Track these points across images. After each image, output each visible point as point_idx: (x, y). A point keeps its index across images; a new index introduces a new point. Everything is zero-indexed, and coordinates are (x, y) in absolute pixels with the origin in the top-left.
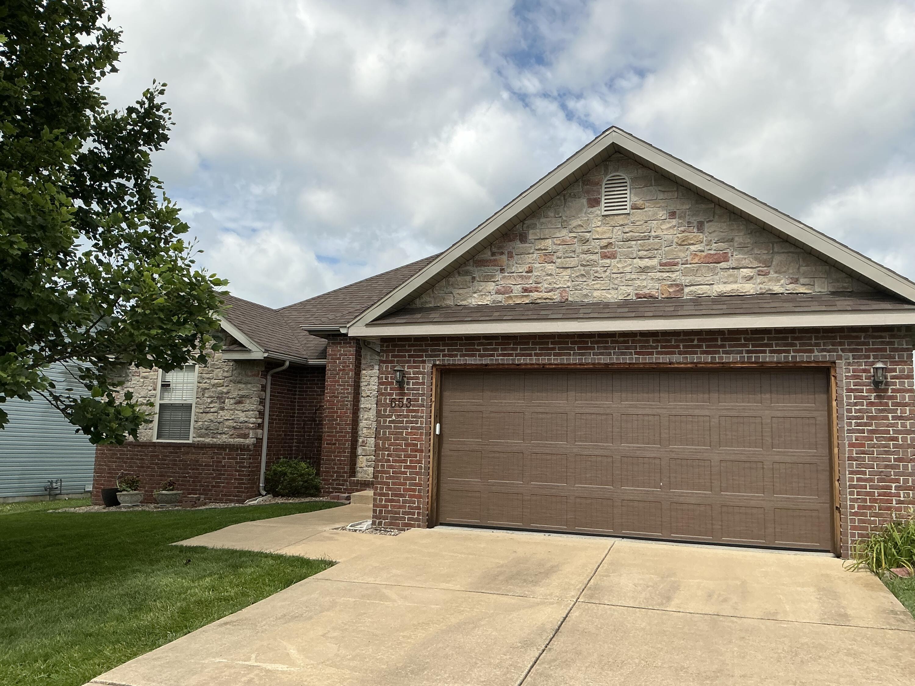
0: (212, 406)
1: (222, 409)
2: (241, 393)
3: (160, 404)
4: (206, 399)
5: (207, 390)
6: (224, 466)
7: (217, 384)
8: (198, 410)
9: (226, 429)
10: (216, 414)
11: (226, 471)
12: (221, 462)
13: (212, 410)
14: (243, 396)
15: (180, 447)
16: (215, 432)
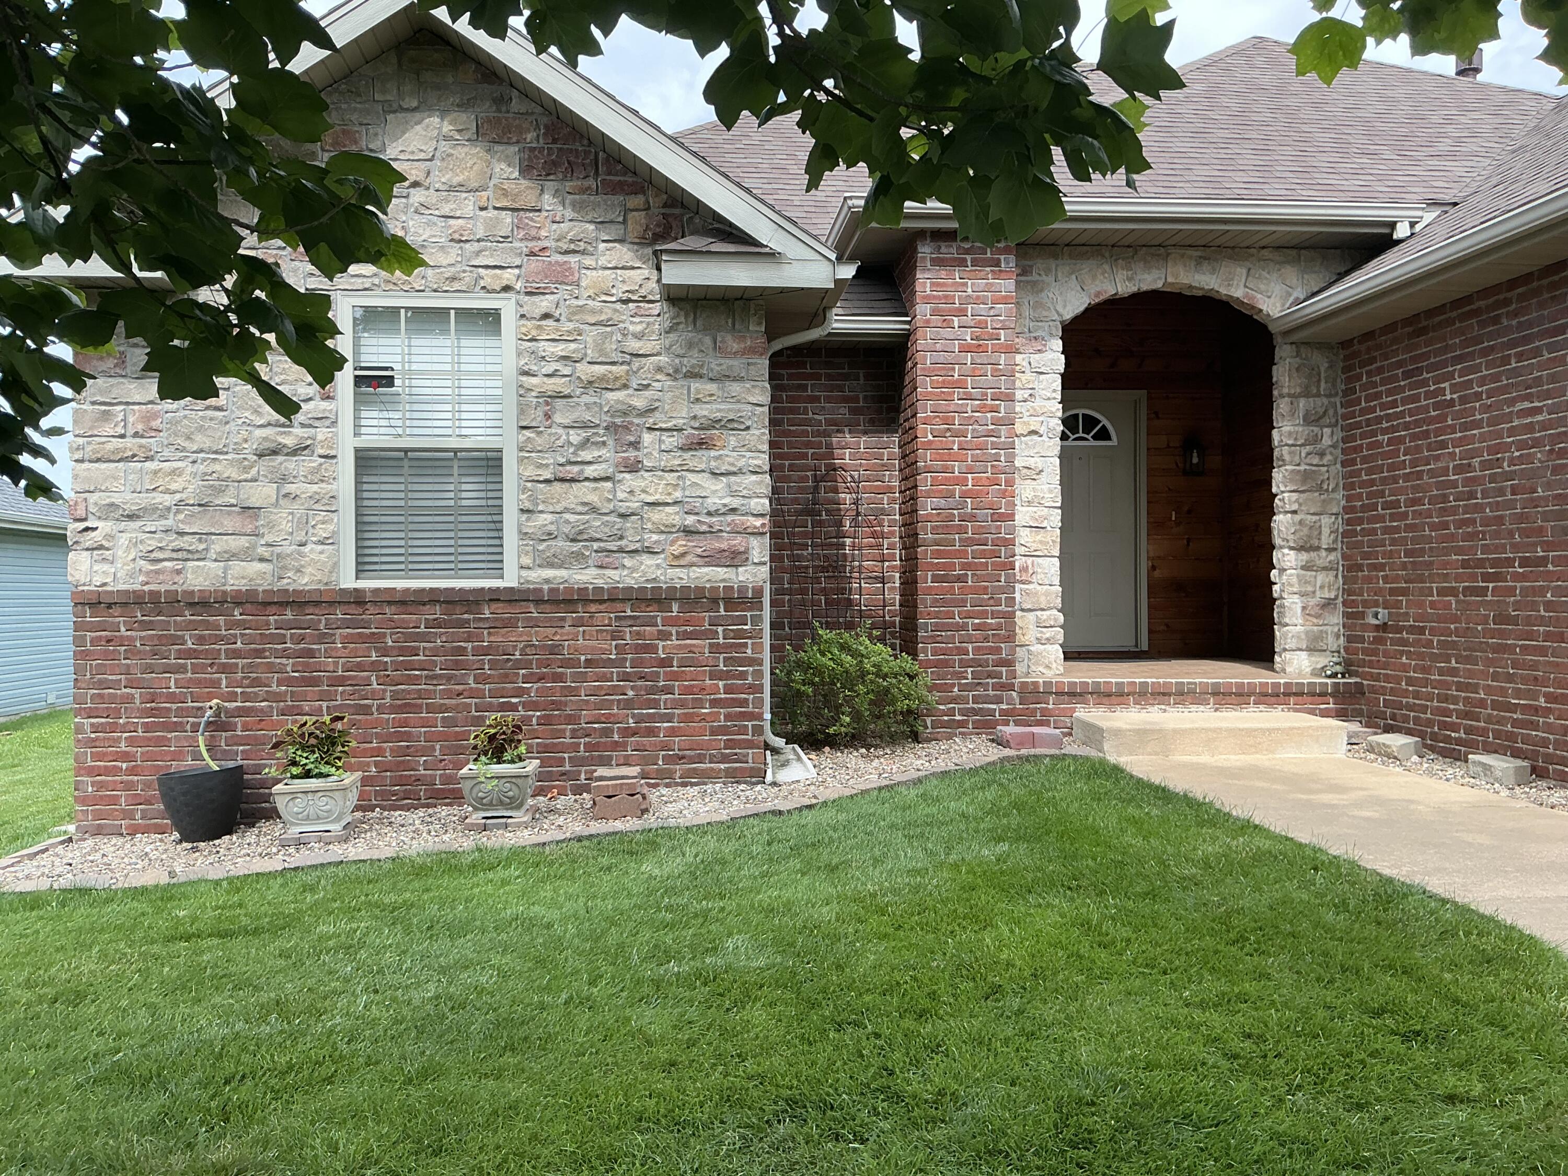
0: (589, 458)
1: (633, 467)
2: (703, 411)
3: (357, 450)
4: (560, 431)
5: (560, 403)
6: (665, 663)
7: (602, 378)
8: (530, 472)
9: (655, 537)
10: (609, 485)
11: (675, 677)
12: (653, 649)
13: (590, 471)
14: (715, 423)
15: (477, 603)
16: (612, 546)
